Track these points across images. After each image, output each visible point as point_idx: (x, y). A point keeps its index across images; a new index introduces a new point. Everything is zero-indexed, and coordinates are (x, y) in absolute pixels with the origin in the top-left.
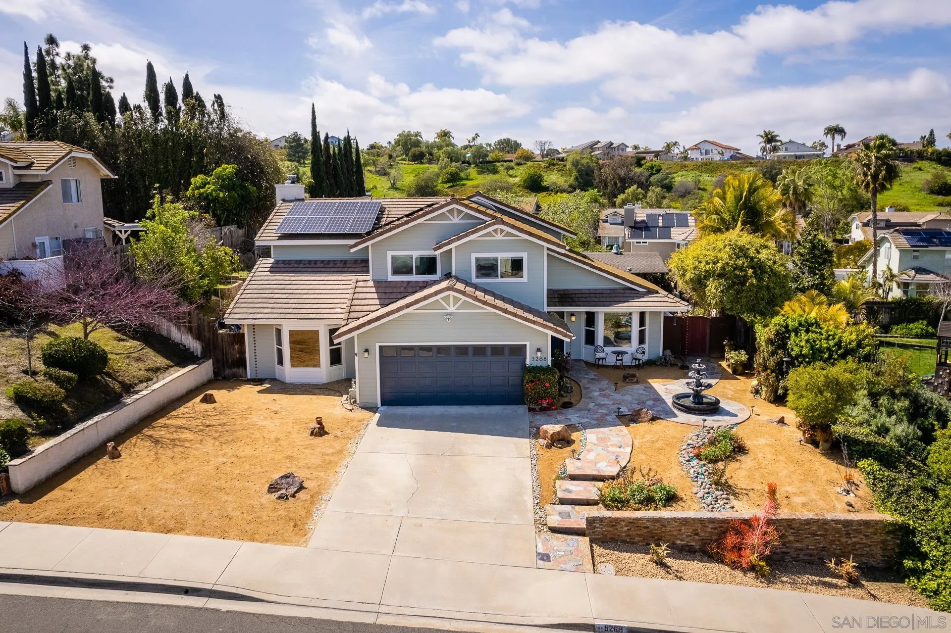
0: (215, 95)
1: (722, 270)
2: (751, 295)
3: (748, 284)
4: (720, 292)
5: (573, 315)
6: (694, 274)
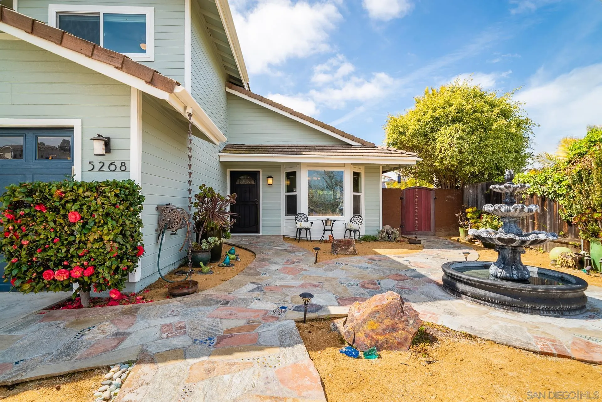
1: (458, 113)
2: (497, 144)
3: (494, 127)
4: (457, 138)
5: (270, 177)
6: (419, 125)
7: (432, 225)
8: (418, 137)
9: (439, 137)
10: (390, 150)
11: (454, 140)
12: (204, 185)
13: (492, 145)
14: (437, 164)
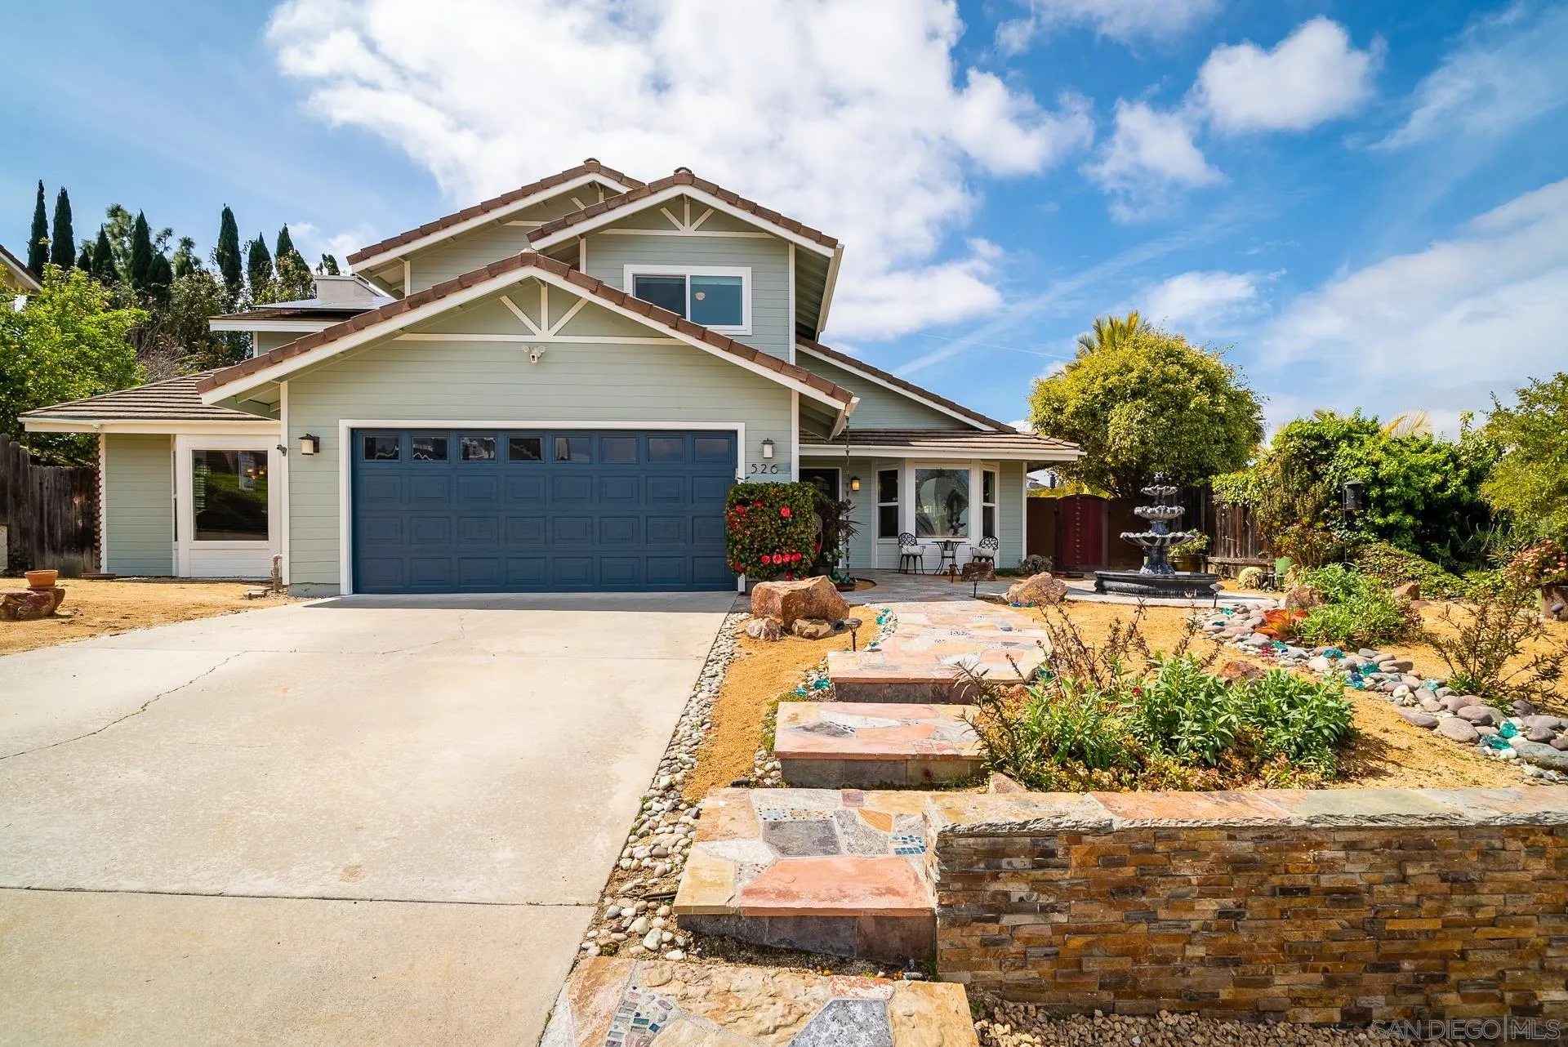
0: (324, 256)
1: (1141, 382)
2: (1197, 430)
3: (1192, 406)
4: (1138, 422)
5: (855, 478)
6: (1083, 399)
7: (1105, 555)
8: (1081, 418)
9: (1112, 418)
10: (1039, 439)
11: (1134, 425)
13: (1189, 433)
14: (1109, 459)
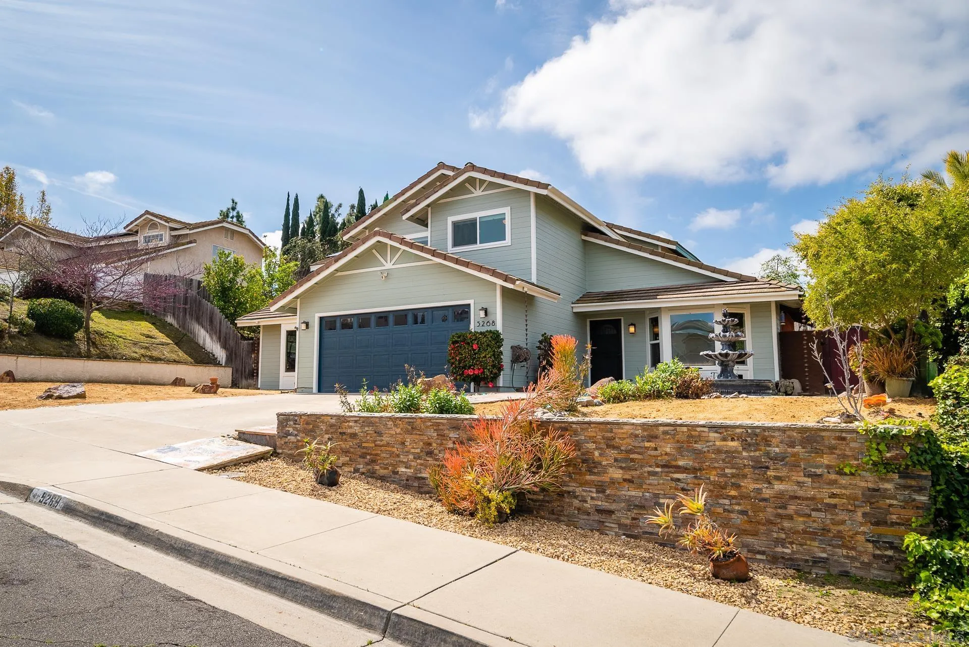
5: (632, 324)
10: (771, 284)
12: (545, 334)
